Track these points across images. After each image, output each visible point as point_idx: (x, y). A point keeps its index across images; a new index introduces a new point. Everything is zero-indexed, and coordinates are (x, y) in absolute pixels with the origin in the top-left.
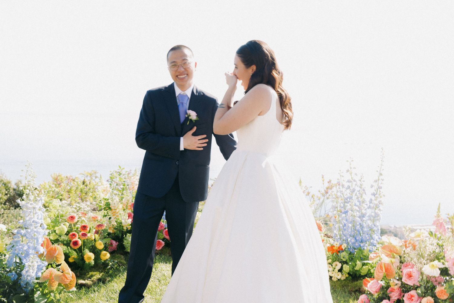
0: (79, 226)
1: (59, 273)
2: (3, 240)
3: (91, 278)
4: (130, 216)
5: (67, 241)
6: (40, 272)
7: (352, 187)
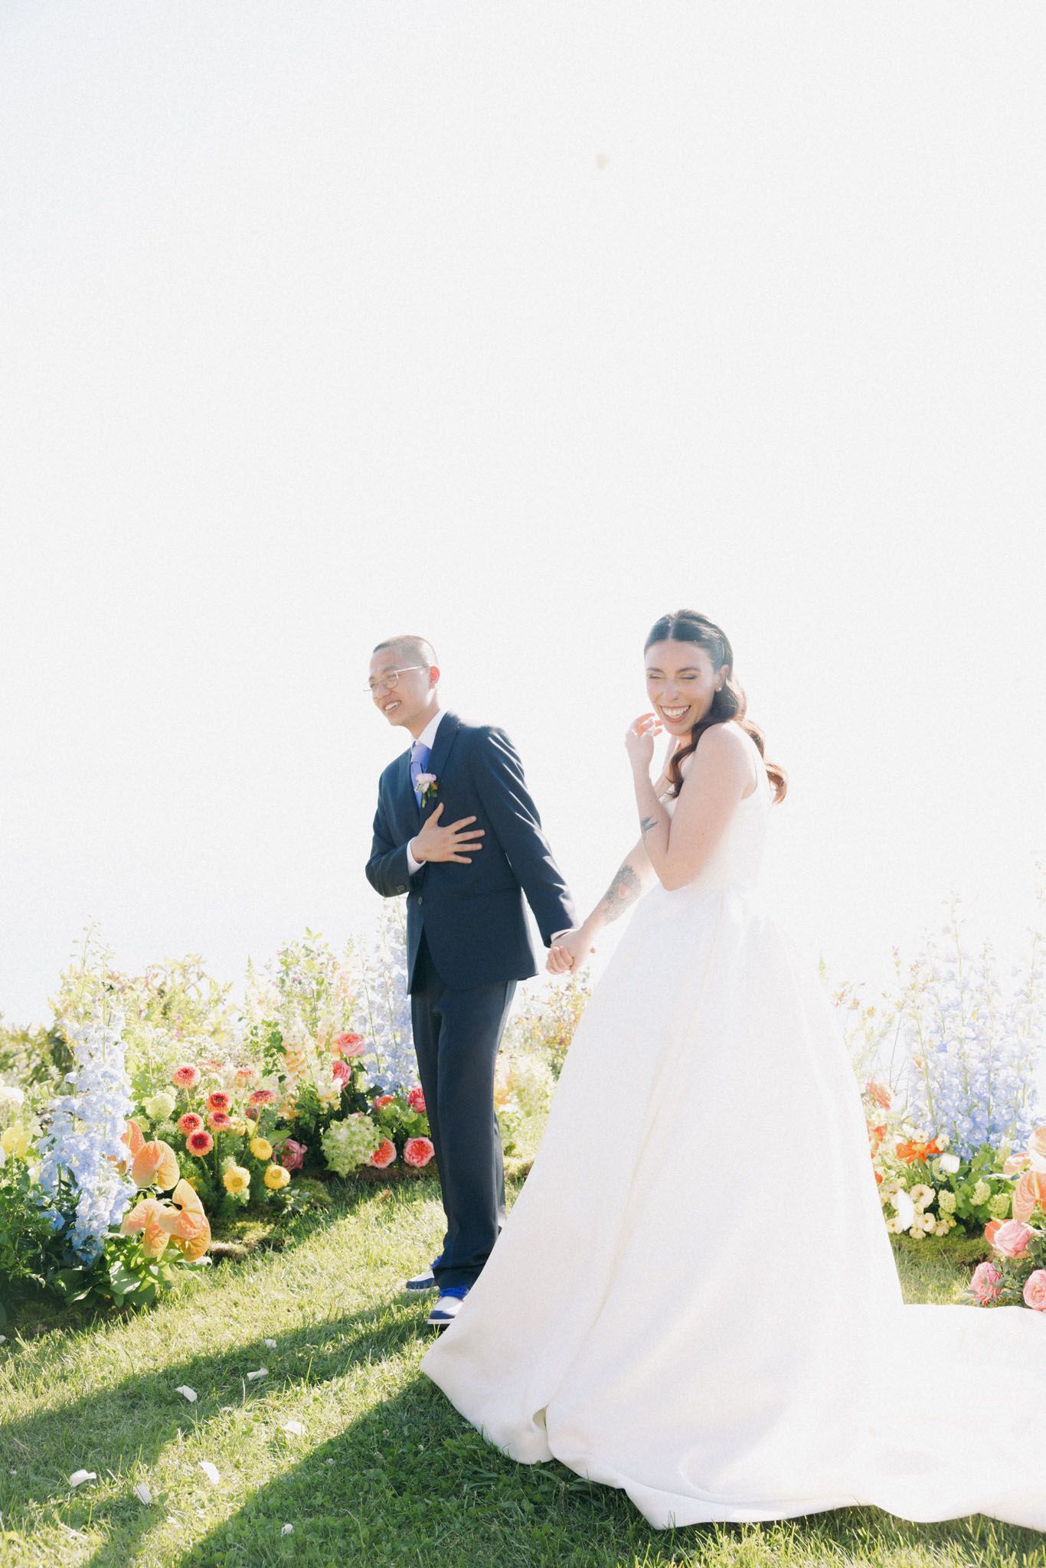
0: (204, 1095)
1: (173, 1210)
2: (28, 1126)
3: (241, 1238)
4: (339, 1071)
5: (175, 1137)
6: (119, 1211)
7: (960, 976)
